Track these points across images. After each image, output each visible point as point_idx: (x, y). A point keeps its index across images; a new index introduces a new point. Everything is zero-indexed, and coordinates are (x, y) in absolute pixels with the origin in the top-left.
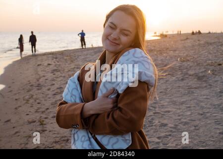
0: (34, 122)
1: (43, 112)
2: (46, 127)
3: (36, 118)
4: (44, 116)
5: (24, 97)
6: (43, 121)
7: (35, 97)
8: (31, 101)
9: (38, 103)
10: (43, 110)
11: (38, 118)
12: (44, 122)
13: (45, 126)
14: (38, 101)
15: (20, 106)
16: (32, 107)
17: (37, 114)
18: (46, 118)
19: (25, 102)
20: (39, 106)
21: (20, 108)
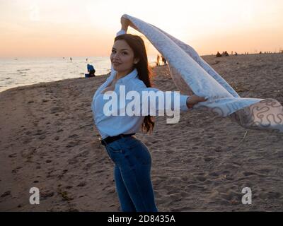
0: (52, 195)
1: (60, 177)
2: (75, 205)
3: (52, 188)
4: (64, 183)
5: (22, 152)
6: (66, 193)
7: (38, 150)
8: (35, 158)
9: (48, 162)
10: (60, 172)
11: (55, 187)
12: (69, 195)
13: (72, 202)
14: (46, 158)
15: (20, 168)
16: (39, 168)
17: (51, 181)
18: (69, 187)
19: (26, 160)
20: (50, 166)
21: (20, 171)
